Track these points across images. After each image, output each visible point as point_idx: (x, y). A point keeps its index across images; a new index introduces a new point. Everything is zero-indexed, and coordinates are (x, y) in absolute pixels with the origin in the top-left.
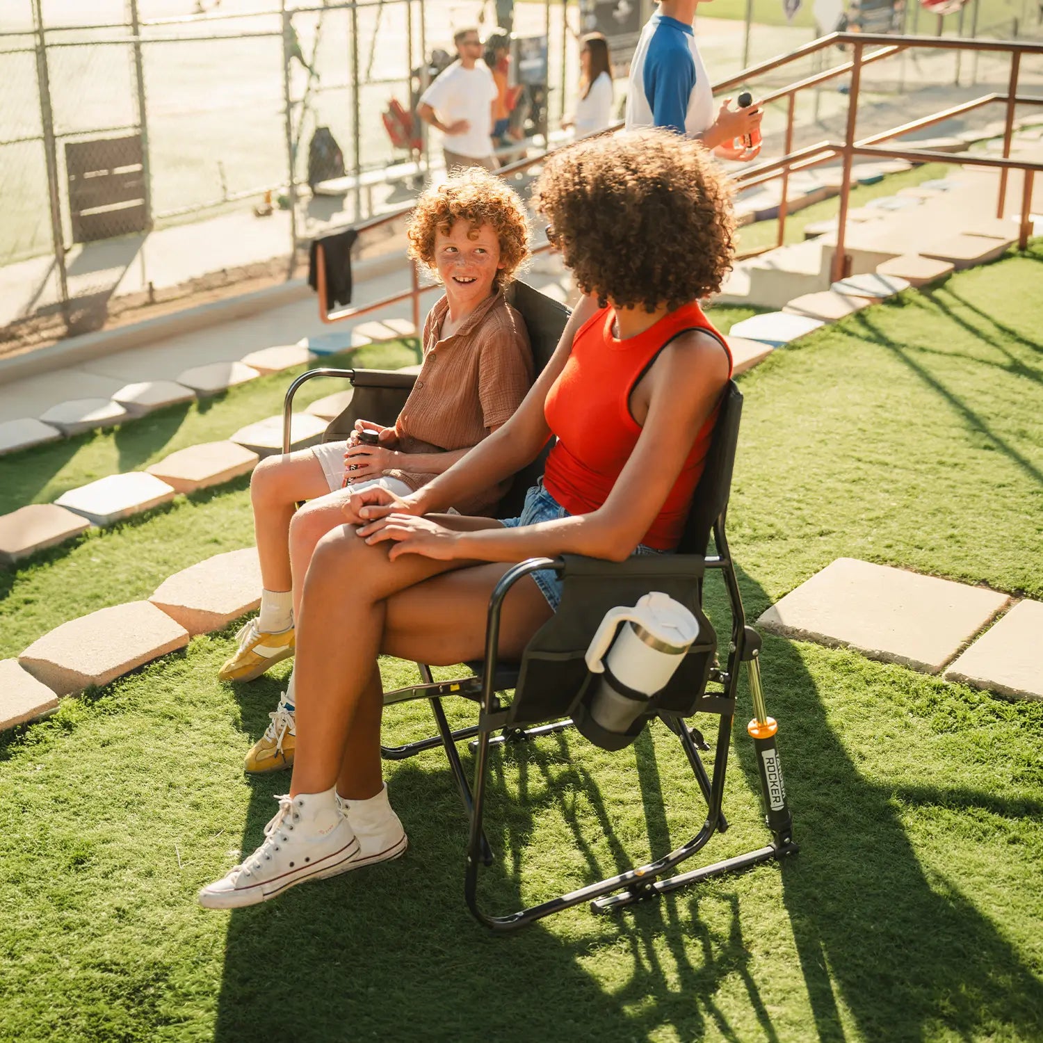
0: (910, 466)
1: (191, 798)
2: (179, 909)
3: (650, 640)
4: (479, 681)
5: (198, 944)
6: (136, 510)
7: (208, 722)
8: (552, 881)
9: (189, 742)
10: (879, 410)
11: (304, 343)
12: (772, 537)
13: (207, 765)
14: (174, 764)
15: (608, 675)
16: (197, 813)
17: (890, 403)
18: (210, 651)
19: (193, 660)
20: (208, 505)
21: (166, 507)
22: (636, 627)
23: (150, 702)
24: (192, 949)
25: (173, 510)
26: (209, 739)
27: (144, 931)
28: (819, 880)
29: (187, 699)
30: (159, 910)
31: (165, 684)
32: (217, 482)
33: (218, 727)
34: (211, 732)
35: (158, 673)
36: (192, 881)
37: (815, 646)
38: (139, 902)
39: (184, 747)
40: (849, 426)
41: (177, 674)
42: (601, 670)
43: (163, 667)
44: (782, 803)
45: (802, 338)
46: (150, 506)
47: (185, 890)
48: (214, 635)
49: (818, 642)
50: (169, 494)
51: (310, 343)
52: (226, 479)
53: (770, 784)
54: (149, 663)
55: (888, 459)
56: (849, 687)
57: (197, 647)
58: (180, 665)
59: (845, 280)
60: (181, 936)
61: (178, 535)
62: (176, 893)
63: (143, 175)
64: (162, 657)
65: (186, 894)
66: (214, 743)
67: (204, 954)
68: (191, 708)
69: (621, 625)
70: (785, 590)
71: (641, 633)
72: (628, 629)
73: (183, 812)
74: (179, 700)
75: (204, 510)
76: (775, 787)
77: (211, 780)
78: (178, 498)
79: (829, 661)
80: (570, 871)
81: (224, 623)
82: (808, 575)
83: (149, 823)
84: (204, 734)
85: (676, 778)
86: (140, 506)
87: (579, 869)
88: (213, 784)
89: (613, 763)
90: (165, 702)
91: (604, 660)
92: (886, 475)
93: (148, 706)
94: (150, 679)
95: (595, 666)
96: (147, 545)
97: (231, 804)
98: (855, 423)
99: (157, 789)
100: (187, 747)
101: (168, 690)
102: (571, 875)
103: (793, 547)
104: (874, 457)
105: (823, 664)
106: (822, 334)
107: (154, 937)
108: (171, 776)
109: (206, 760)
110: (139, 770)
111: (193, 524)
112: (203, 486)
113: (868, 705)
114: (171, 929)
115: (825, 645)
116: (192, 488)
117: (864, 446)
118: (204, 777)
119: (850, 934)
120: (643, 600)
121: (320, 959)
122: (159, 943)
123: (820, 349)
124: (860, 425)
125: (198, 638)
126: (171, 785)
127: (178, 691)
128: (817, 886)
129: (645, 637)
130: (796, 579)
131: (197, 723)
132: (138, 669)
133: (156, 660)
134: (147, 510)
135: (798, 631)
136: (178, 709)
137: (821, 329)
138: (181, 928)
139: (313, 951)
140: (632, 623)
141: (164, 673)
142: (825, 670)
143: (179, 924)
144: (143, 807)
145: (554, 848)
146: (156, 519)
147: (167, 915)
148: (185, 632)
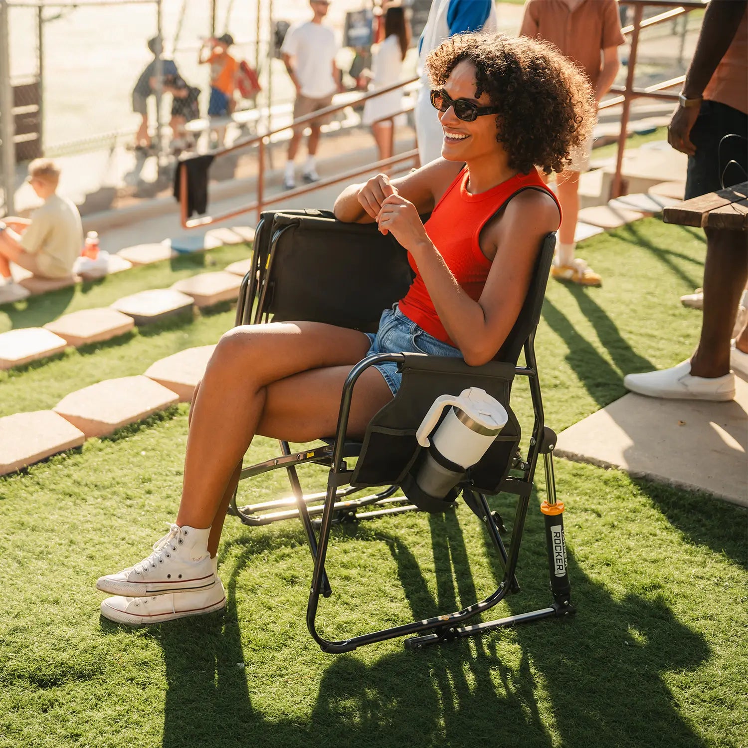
0: (675, 338)
1: (88, 552)
2: (79, 627)
3: (470, 423)
4: (331, 449)
5: (95, 653)
6: (36, 357)
7: (99, 500)
8: (373, 623)
9: (86, 513)
10: (649, 297)
11: (167, 243)
12: (556, 386)
13: (100, 529)
14: (74, 527)
15: (433, 450)
16: (93, 563)
17: (658, 292)
18: (100, 450)
19: (87, 456)
20: (93, 356)
21: (59, 355)
22: (459, 412)
23: (54, 484)
24: (90, 656)
25: (65, 358)
26: (101, 511)
27: (53, 641)
28: (591, 633)
29: (83, 483)
30: (65, 628)
31: (66, 472)
32: (100, 339)
33: (108, 503)
34: (102, 506)
35: (61, 463)
36: (90, 608)
37: (591, 467)
38: (49, 621)
39: (81, 516)
40: (623, 307)
41: (75, 464)
42: (428, 445)
43: (64, 459)
44: (564, 571)
45: (584, 240)
46: (48, 354)
47: (84, 615)
48: (104, 439)
49: (593, 464)
50: (62, 347)
51: (172, 243)
52: (107, 337)
53: (555, 555)
54: (54, 455)
55: (656, 333)
56: (619, 497)
57: (90, 446)
58: (77, 458)
59: (622, 198)
60: (82, 646)
61: (69, 377)
62: (76, 617)
63: (38, 114)
64: (64, 452)
65: (85, 618)
66: (105, 514)
67: (99, 660)
68: (86, 489)
69: (447, 409)
70: (567, 425)
71: (463, 416)
72: (452, 413)
73: (81, 561)
74: (77, 483)
75: (89, 360)
76: (559, 557)
77: (102, 540)
78: (69, 350)
79: (602, 478)
80: (388, 617)
81: (112, 430)
82: (586, 415)
83: (55, 568)
84: (97, 508)
85: (475, 555)
86: (40, 354)
87: (395, 616)
88: (104, 543)
89: (423, 543)
90: (66, 484)
91: (431, 437)
92: (654, 344)
93: (53, 486)
94: (55, 467)
95: (422, 440)
96: (44, 383)
97: (118, 557)
98: (628, 305)
99: (61, 544)
100: (84, 516)
101: (69, 476)
102: (388, 620)
103: (574, 394)
104: (643, 331)
105: (597, 480)
106: (602, 238)
107: (61, 646)
108: (72, 536)
109: (99, 526)
110: (47, 531)
111: (81, 369)
112: (89, 342)
113: (635, 511)
114: (74, 641)
115: (599, 466)
116: (80, 343)
117: (635, 322)
118: (96, 538)
119: (617, 673)
120: (465, 392)
121: (190, 668)
122: (65, 650)
123: (599, 249)
124: (632, 307)
125: (92, 440)
126: (71, 542)
127: (76, 476)
128: (590, 638)
129: (466, 420)
130: (577, 417)
131: (90, 500)
132: (45, 459)
133: (60, 453)
134: (45, 357)
135: (576, 455)
136: (76, 490)
137: (601, 234)
138: (82, 640)
139: (184, 662)
140: (455, 408)
141: (66, 463)
142: (599, 484)
143: (80, 638)
144: (50, 556)
145: (375, 600)
146: (52, 365)
147: (70, 632)
148: (82, 434)
